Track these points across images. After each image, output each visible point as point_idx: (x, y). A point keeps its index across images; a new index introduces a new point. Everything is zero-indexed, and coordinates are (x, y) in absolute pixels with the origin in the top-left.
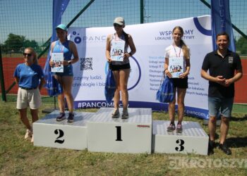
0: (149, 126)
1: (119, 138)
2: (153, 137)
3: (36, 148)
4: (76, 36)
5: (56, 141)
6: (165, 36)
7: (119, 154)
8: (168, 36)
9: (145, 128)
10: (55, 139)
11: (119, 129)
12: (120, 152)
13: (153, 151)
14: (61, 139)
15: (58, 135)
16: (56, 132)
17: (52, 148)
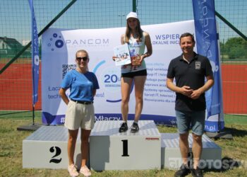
0: (158, 139)
1: (125, 153)
2: (163, 150)
3: (26, 171)
4: (58, 38)
5: (51, 161)
6: (161, 40)
7: (125, 171)
8: (165, 40)
9: (153, 141)
10: (51, 159)
11: (125, 143)
12: (127, 169)
13: (162, 167)
14: (58, 158)
15: (55, 153)
16: (52, 150)
17: (47, 169)
